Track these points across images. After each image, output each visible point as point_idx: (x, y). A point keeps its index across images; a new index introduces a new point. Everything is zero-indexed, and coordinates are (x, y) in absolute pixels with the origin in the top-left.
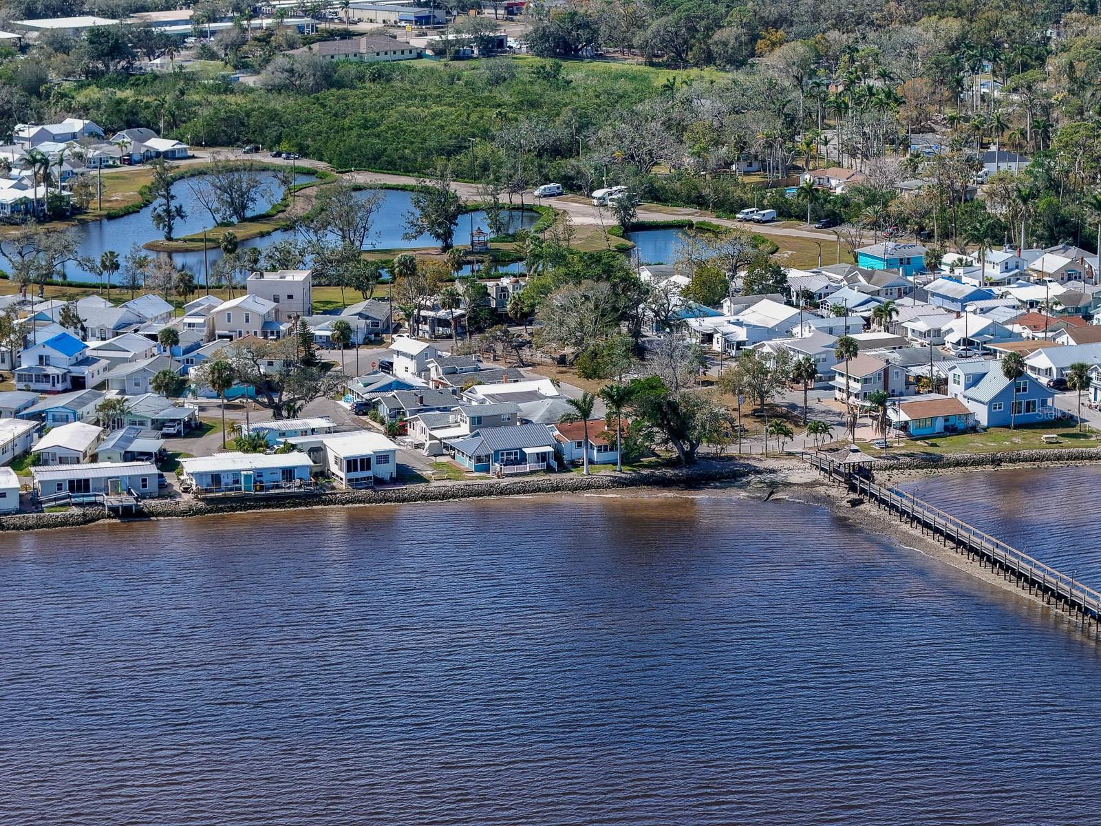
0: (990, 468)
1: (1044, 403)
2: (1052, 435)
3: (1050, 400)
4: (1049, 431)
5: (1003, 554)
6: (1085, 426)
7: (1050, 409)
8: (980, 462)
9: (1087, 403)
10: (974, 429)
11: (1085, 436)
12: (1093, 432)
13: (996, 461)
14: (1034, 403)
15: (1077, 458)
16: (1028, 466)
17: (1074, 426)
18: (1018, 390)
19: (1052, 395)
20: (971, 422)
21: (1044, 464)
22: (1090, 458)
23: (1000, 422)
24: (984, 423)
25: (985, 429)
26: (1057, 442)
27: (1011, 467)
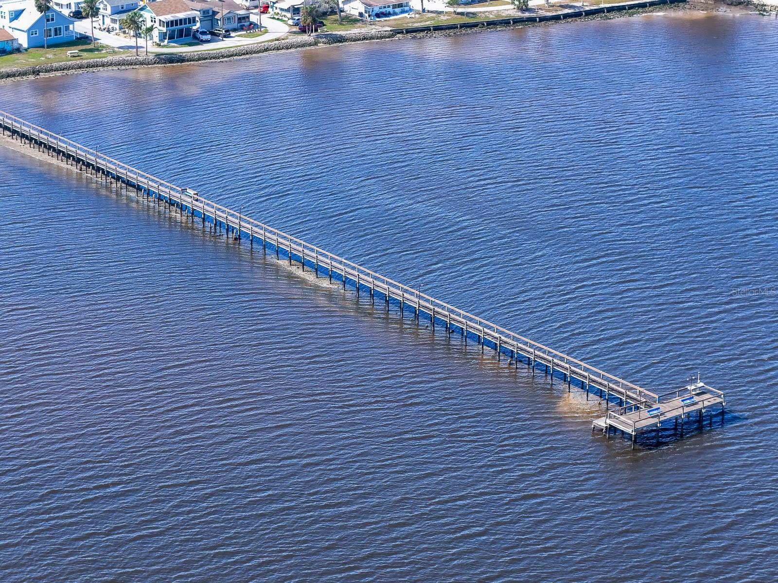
0: (32, 77)
1: (67, 28)
2: (74, 50)
3: (71, 26)
4: (72, 48)
5: (46, 137)
6: (98, 43)
7: (72, 32)
8: (25, 74)
9: (97, 27)
10: (18, 50)
11: (98, 50)
12: (103, 47)
13: (36, 72)
14: (60, 29)
15: (93, 66)
16: (59, 74)
17: (90, 44)
18: (48, 20)
19: (73, 23)
20: (15, 45)
21: (71, 72)
22: (103, 65)
23: (36, 45)
24: (25, 45)
25: (26, 50)
26: (79, 56)
27: (47, 75)
